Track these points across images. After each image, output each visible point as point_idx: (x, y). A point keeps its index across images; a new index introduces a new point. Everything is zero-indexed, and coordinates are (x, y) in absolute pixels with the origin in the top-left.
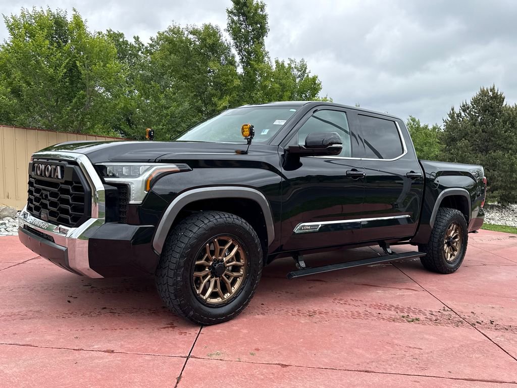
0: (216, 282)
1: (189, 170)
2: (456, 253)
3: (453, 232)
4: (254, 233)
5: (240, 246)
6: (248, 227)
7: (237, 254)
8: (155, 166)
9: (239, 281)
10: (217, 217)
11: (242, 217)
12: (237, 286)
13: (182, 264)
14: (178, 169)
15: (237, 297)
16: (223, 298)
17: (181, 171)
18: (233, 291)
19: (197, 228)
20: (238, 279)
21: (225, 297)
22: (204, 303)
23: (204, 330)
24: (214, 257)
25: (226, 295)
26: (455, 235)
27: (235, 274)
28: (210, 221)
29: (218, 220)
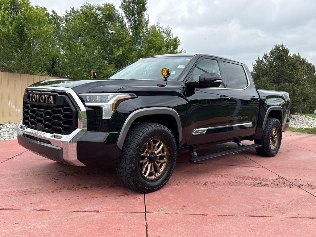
0: (151, 166)
1: (136, 98)
2: (275, 144)
3: (274, 132)
4: (172, 136)
5: (165, 144)
6: (169, 132)
7: (163, 149)
8: (118, 95)
9: (164, 165)
10: (153, 126)
11: (166, 126)
12: (163, 168)
13: (134, 156)
14: (130, 97)
15: (163, 175)
16: (155, 176)
17: (132, 98)
18: (161, 171)
19: (142, 133)
20: (163, 164)
21: (157, 175)
22: (145, 179)
23: (146, 195)
24: (150, 151)
25: (157, 174)
26: (275, 133)
27: (162, 161)
28: (149, 129)
29: (154, 128)
